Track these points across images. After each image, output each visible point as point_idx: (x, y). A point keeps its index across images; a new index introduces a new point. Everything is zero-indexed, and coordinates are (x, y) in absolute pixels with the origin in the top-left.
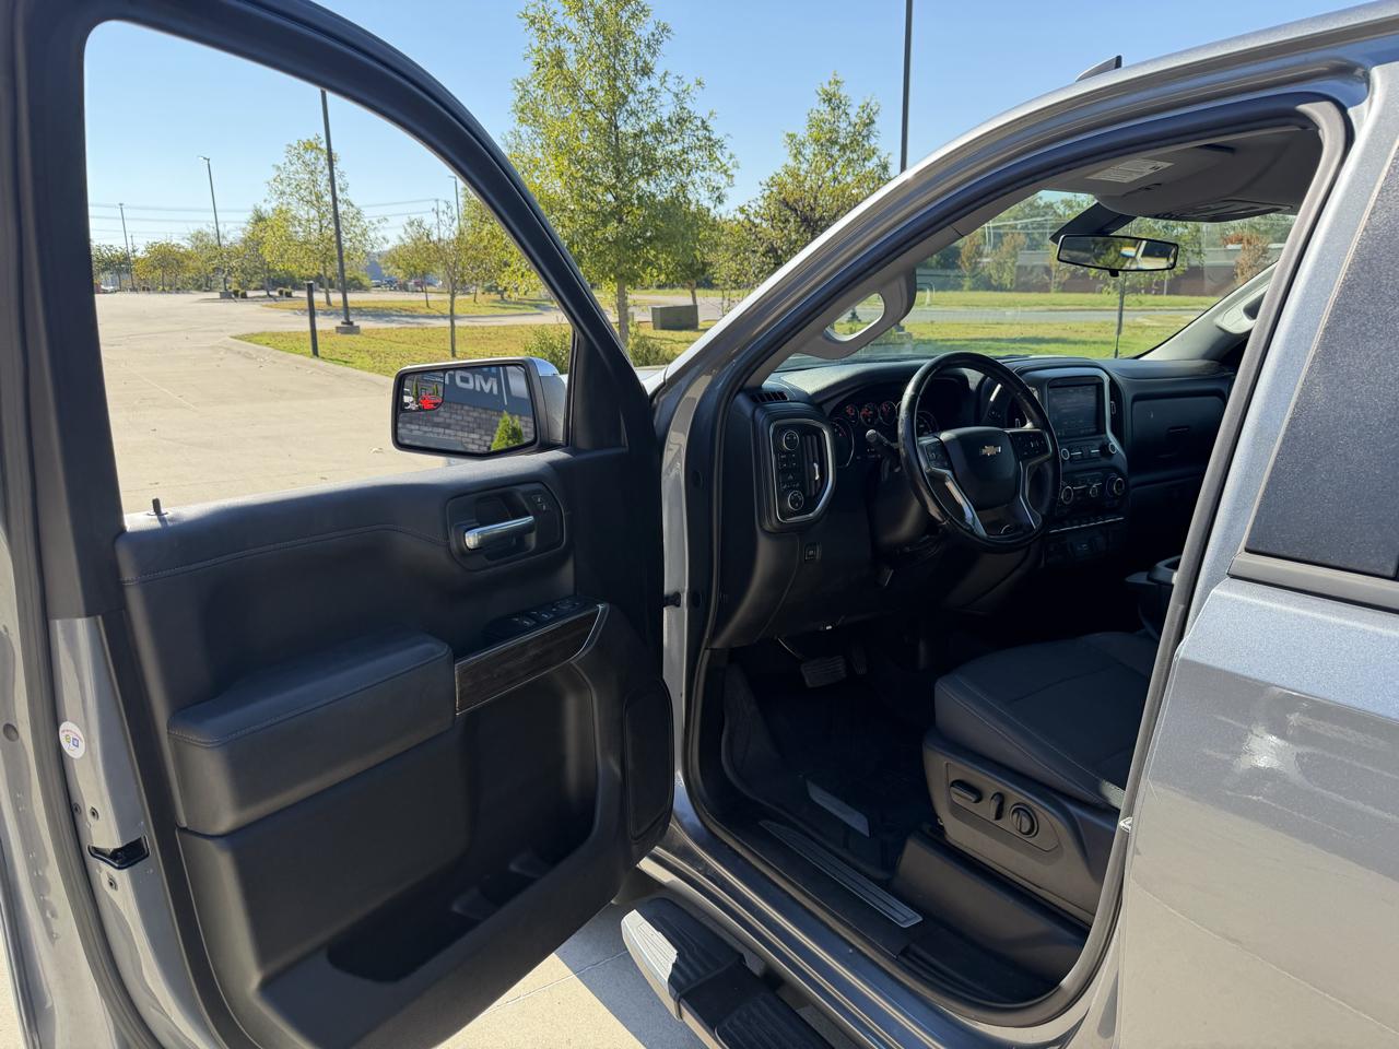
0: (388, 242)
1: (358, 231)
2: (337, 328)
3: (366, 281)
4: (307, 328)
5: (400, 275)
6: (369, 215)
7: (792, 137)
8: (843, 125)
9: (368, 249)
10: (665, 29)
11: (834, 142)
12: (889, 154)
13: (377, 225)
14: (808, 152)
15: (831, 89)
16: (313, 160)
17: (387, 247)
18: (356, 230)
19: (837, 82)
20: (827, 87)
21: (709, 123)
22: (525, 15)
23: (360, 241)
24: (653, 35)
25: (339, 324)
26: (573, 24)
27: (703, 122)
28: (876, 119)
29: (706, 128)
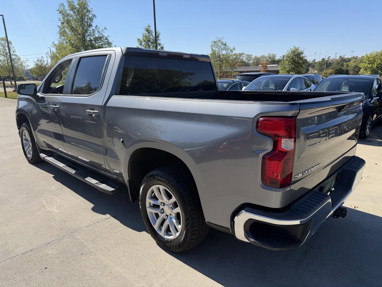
0: (29, 66)
1: (20, 63)
2: (13, 90)
3: (25, 78)
4: (3, 91)
5: (35, 76)
6: (23, 59)
7: (139, 39)
8: (151, 37)
9: (23, 68)
10: (95, 15)
11: (150, 41)
12: (163, 45)
13: (25, 62)
14: (143, 43)
15: (148, 28)
16: (4, 43)
17: (29, 68)
18: (19, 63)
19: (149, 26)
20: (147, 27)
21: (108, 38)
22: (59, 10)
23: (20, 66)
24: (92, 17)
25: (14, 89)
26: (71, 13)
27: (106, 38)
28: (159, 36)
29: (107, 39)
